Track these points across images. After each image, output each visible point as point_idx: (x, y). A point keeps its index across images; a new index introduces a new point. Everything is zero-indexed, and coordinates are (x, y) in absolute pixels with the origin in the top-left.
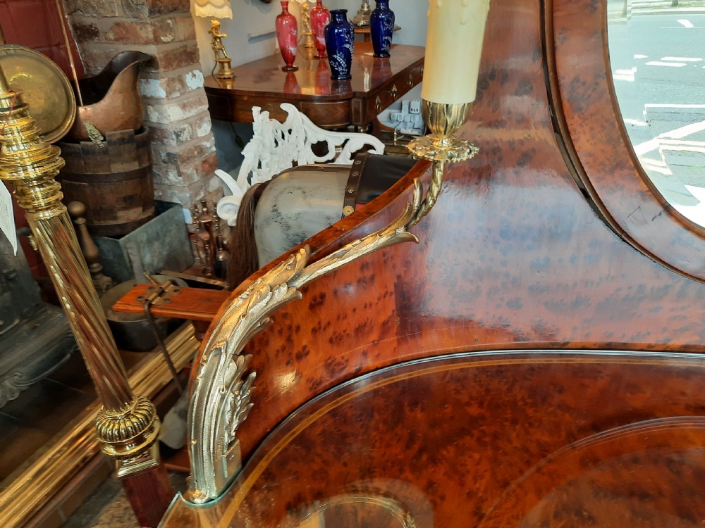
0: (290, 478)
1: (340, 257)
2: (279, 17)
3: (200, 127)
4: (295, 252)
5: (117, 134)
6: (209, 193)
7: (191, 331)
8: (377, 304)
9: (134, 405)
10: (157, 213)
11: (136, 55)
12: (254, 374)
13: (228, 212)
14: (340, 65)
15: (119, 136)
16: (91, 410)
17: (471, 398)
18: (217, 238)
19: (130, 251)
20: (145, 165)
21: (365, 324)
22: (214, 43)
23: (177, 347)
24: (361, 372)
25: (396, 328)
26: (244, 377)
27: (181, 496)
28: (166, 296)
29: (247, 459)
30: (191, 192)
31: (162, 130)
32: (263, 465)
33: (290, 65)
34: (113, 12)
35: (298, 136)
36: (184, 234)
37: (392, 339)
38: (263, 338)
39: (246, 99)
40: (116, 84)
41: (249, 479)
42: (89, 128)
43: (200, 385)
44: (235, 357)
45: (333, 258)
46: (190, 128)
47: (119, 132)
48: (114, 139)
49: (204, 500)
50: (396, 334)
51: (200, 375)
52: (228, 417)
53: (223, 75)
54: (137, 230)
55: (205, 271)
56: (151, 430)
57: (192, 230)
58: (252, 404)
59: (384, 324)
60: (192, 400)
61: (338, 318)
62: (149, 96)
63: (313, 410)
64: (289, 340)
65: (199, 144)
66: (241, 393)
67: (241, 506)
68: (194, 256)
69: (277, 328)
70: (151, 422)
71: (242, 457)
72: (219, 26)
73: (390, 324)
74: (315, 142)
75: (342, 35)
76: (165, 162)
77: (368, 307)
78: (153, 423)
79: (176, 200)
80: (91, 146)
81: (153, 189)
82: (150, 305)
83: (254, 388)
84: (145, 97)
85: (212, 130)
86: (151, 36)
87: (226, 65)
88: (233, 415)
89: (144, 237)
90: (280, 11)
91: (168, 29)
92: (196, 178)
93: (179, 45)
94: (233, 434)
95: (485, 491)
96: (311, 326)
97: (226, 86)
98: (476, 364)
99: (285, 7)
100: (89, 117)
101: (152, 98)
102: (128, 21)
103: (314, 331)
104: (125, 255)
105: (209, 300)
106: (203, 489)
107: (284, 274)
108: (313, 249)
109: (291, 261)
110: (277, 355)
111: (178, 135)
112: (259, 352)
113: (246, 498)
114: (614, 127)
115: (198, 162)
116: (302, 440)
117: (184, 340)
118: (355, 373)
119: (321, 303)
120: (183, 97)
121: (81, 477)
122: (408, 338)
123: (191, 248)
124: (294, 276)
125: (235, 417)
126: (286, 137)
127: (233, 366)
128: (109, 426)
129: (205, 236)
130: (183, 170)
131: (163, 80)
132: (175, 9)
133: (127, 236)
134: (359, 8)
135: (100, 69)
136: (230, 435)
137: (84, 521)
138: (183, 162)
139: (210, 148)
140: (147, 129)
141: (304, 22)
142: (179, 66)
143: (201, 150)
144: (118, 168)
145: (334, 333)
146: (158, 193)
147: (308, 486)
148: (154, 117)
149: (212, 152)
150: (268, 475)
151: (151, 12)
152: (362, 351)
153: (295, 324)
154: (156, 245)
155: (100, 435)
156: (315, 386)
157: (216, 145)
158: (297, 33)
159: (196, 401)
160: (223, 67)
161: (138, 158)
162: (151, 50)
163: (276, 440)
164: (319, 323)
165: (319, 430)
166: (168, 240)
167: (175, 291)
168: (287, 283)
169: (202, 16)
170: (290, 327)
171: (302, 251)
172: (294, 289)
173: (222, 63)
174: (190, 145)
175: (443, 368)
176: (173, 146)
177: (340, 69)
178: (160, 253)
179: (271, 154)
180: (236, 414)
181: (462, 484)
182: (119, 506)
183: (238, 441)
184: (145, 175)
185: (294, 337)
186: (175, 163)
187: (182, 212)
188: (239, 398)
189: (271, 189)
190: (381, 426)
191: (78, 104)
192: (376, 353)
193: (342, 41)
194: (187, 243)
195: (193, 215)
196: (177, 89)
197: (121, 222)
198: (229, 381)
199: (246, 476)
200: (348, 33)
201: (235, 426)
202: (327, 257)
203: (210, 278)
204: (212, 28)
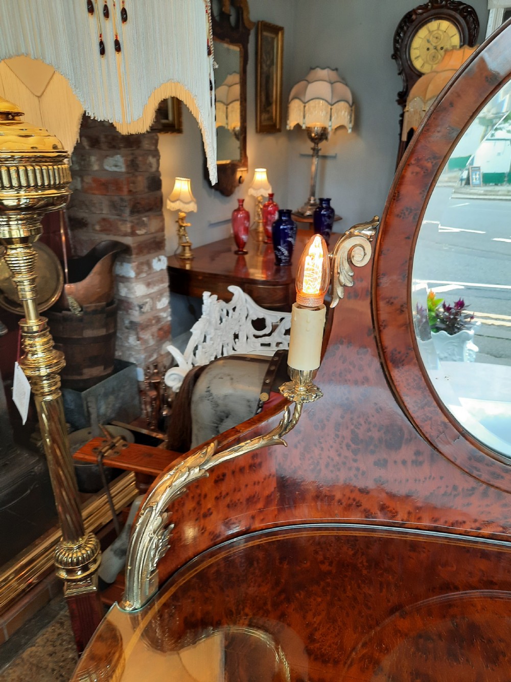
0: (190, 601)
1: (236, 451)
2: (235, 211)
3: (159, 300)
4: (208, 444)
5: (92, 306)
6: (161, 355)
7: (132, 478)
8: (263, 482)
9: (85, 540)
10: (116, 371)
11: (116, 244)
12: (172, 526)
13: (173, 380)
14: (283, 254)
15: (93, 308)
16: (39, 543)
17: (325, 558)
18: (163, 395)
19: (90, 404)
20: (111, 331)
21: (254, 496)
22: (179, 231)
23: (118, 491)
24: (250, 531)
25: (276, 500)
26: (166, 527)
27: (117, 605)
28: (115, 450)
29: (163, 585)
30: (146, 354)
31: (128, 303)
32: (173, 590)
33: (241, 249)
34: (102, 210)
35: (240, 313)
36: (135, 390)
37: (273, 508)
38: (181, 501)
39: (200, 278)
40: (97, 267)
41: (162, 598)
42: (71, 300)
43: (137, 530)
44: (161, 513)
45: (231, 451)
46: (151, 301)
47: (93, 305)
48: (89, 310)
49: (131, 609)
50: (277, 505)
51: (138, 523)
52: (152, 553)
53: (183, 256)
54: (97, 385)
55: (149, 424)
56: (95, 561)
57: (143, 387)
58: (169, 546)
59: (268, 497)
60: (131, 539)
61: (235, 490)
62: (121, 275)
63: (212, 555)
64: (199, 503)
65: (157, 315)
66: (163, 538)
67: (154, 618)
68: (142, 409)
69: (191, 495)
70: (96, 555)
71: (159, 582)
72: (185, 217)
73: (272, 497)
74: (255, 318)
75: (286, 231)
76: (127, 328)
77: (256, 483)
78: (97, 555)
79: (132, 360)
80: (70, 316)
81: (115, 350)
82: (103, 456)
83: (172, 535)
84: (118, 276)
85: (170, 303)
86: (129, 230)
87: (187, 248)
88: (156, 552)
89: (102, 391)
90: (236, 206)
91: (144, 225)
92: (152, 342)
93: (151, 236)
94: (155, 565)
95: (319, 624)
96: (215, 495)
97: (185, 266)
98: (335, 533)
99: (241, 204)
100: (72, 292)
101: (123, 277)
102: (113, 218)
103: (217, 498)
104: (85, 406)
105: (150, 455)
106: (132, 601)
107: (198, 460)
108: (219, 443)
109: (204, 451)
110: (189, 514)
111: (141, 307)
112: (177, 511)
113: (159, 611)
114: (421, 380)
115: (155, 329)
116: (201, 576)
117: (125, 486)
118: (246, 531)
119: (223, 480)
120: (150, 276)
121: (26, 600)
122: (286, 509)
123: (140, 403)
124: (205, 462)
125: (157, 553)
126: (230, 315)
127: (159, 519)
128: (65, 554)
129: (153, 394)
130: (142, 335)
131: (134, 264)
132: (150, 210)
133: (88, 390)
134: (306, 200)
135: (85, 252)
136: (152, 565)
137: (23, 641)
138: (142, 329)
139: (167, 317)
140: (117, 302)
141: (257, 211)
142: (149, 253)
143: (158, 320)
144: (89, 333)
145: (231, 501)
146: (118, 353)
147: (200, 608)
148: (123, 292)
149: (168, 321)
150: (175, 597)
151: (132, 212)
152: (251, 515)
153: (203, 494)
154: (111, 398)
155: (57, 560)
156: (215, 538)
157: (171, 315)
158: (249, 225)
159: (134, 540)
160: (184, 250)
161: (106, 326)
162: (128, 241)
163: (183, 574)
164: (221, 493)
165: (214, 570)
166: (121, 394)
167: (124, 445)
168: (200, 466)
169: (172, 210)
170: (200, 495)
171: (212, 444)
172: (203, 471)
173: (184, 246)
174: (149, 316)
175: (311, 534)
176: (136, 316)
177: (283, 258)
178: (114, 405)
179: (216, 329)
180: (158, 551)
181: (304, 618)
182: (54, 631)
183: (157, 571)
184: (109, 341)
185: (203, 502)
186: (135, 329)
187: (135, 371)
188: (161, 541)
189: (207, 373)
190: (257, 571)
191: (65, 283)
192: (262, 517)
193: (287, 235)
194: (137, 398)
195: (146, 375)
196: (145, 270)
197: (85, 377)
198: (155, 529)
199: (160, 596)
200: (292, 229)
201: (156, 560)
202: (228, 450)
203: (153, 430)
204: (179, 219)
